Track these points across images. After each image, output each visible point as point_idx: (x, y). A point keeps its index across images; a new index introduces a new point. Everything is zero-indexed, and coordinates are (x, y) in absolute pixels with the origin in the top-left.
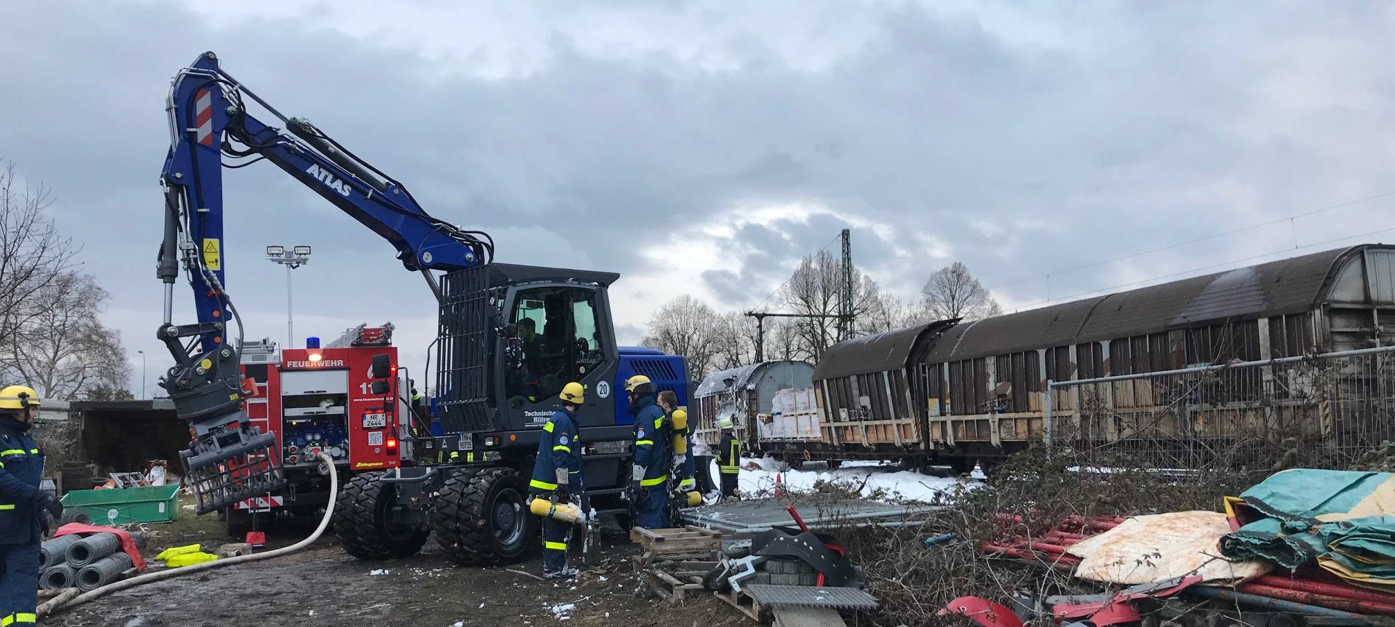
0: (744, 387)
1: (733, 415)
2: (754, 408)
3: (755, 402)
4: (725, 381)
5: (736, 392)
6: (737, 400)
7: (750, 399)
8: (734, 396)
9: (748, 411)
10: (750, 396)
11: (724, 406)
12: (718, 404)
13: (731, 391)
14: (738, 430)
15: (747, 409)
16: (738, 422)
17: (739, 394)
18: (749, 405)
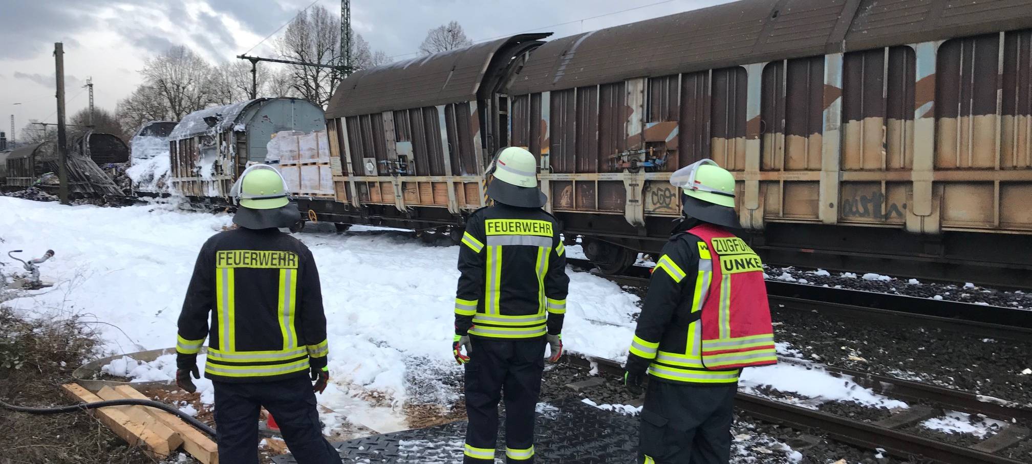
0: (231, 128)
1: (216, 162)
2: (243, 154)
3: (244, 146)
4: (206, 119)
5: (220, 134)
6: (221, 144)
7: (238, 143)
8: (217, 139)
9: (234, 158)
10: (238, 139)
11: (205, 152)
12: (198, 148)
13: (213, 133)
14: (222, 181)
15: (234, 155)
16: (222, 170)
17: (224, 136)
18: (237, 150)
